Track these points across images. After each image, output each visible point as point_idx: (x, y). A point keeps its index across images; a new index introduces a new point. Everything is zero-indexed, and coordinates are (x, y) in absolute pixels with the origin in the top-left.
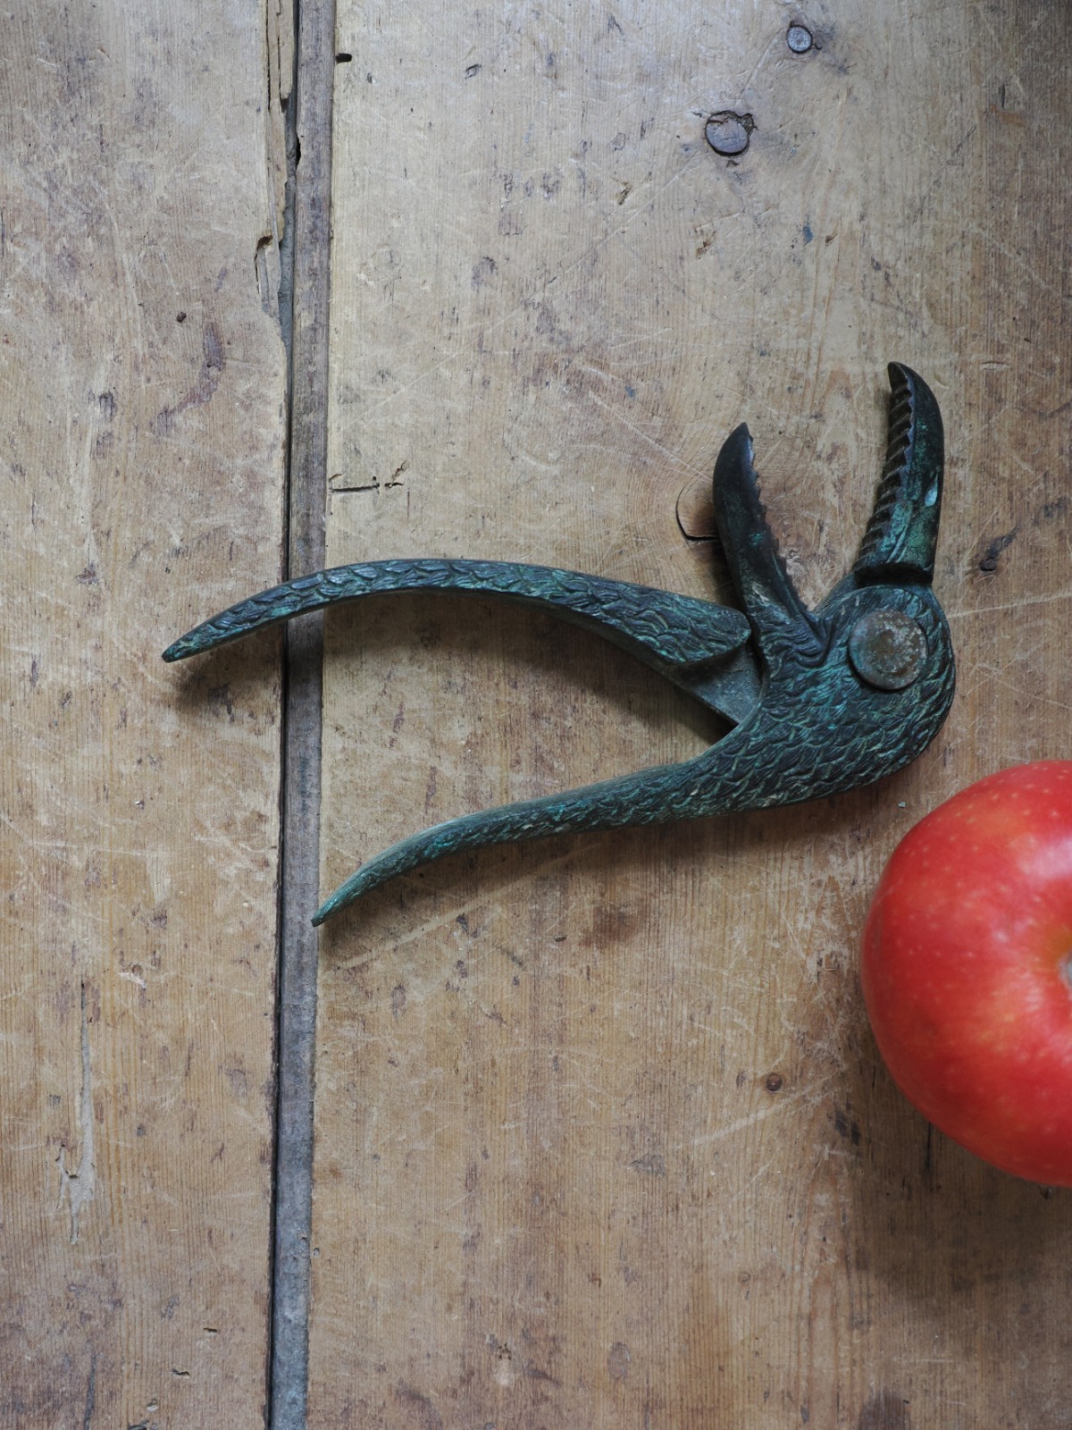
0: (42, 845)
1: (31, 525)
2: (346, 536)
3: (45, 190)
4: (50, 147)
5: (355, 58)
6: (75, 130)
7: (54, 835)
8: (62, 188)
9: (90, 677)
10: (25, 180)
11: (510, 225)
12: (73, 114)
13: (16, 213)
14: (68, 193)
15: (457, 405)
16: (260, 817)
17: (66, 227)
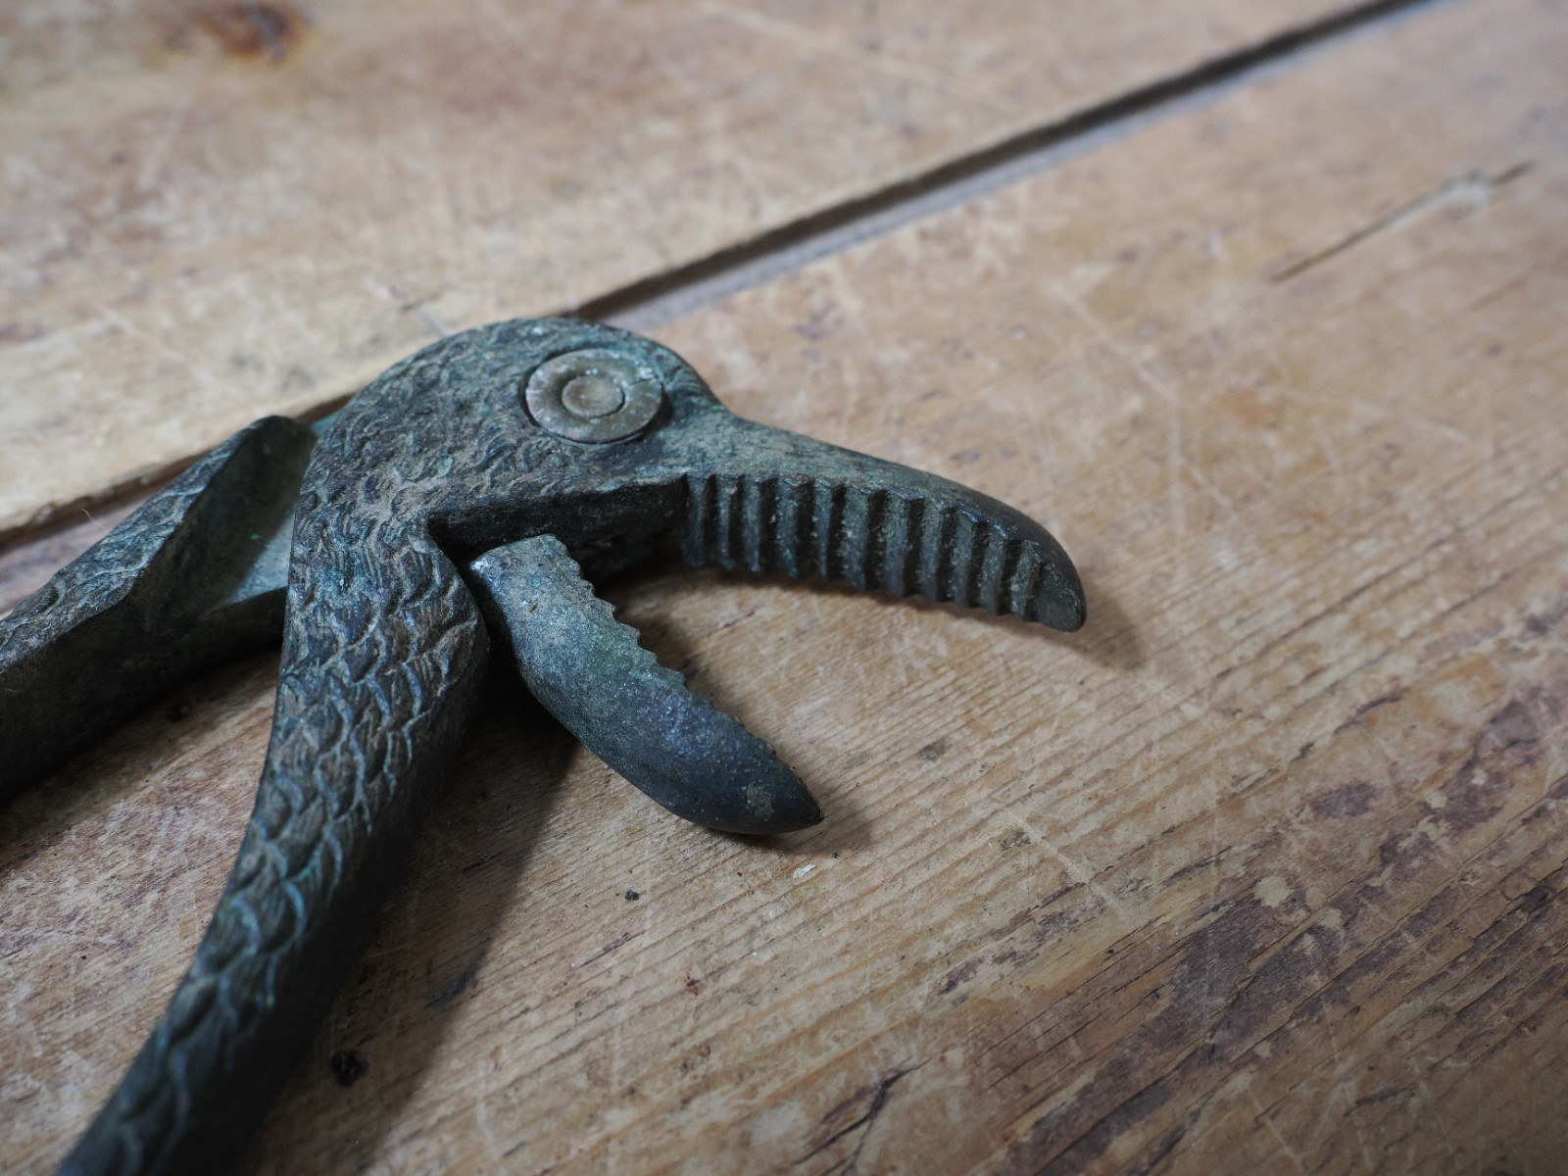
0: (1168, 391)
1: (758, 613)
2: (503, 303)
3: (164, 890)
4: (72, 926)
6: (16, 909)
7: (1140, 386)
8: (147, 869)
10: (159, 928)
14: (151, 856)
15: (239, 284)
16: (924, 236)
17: (220, 826)
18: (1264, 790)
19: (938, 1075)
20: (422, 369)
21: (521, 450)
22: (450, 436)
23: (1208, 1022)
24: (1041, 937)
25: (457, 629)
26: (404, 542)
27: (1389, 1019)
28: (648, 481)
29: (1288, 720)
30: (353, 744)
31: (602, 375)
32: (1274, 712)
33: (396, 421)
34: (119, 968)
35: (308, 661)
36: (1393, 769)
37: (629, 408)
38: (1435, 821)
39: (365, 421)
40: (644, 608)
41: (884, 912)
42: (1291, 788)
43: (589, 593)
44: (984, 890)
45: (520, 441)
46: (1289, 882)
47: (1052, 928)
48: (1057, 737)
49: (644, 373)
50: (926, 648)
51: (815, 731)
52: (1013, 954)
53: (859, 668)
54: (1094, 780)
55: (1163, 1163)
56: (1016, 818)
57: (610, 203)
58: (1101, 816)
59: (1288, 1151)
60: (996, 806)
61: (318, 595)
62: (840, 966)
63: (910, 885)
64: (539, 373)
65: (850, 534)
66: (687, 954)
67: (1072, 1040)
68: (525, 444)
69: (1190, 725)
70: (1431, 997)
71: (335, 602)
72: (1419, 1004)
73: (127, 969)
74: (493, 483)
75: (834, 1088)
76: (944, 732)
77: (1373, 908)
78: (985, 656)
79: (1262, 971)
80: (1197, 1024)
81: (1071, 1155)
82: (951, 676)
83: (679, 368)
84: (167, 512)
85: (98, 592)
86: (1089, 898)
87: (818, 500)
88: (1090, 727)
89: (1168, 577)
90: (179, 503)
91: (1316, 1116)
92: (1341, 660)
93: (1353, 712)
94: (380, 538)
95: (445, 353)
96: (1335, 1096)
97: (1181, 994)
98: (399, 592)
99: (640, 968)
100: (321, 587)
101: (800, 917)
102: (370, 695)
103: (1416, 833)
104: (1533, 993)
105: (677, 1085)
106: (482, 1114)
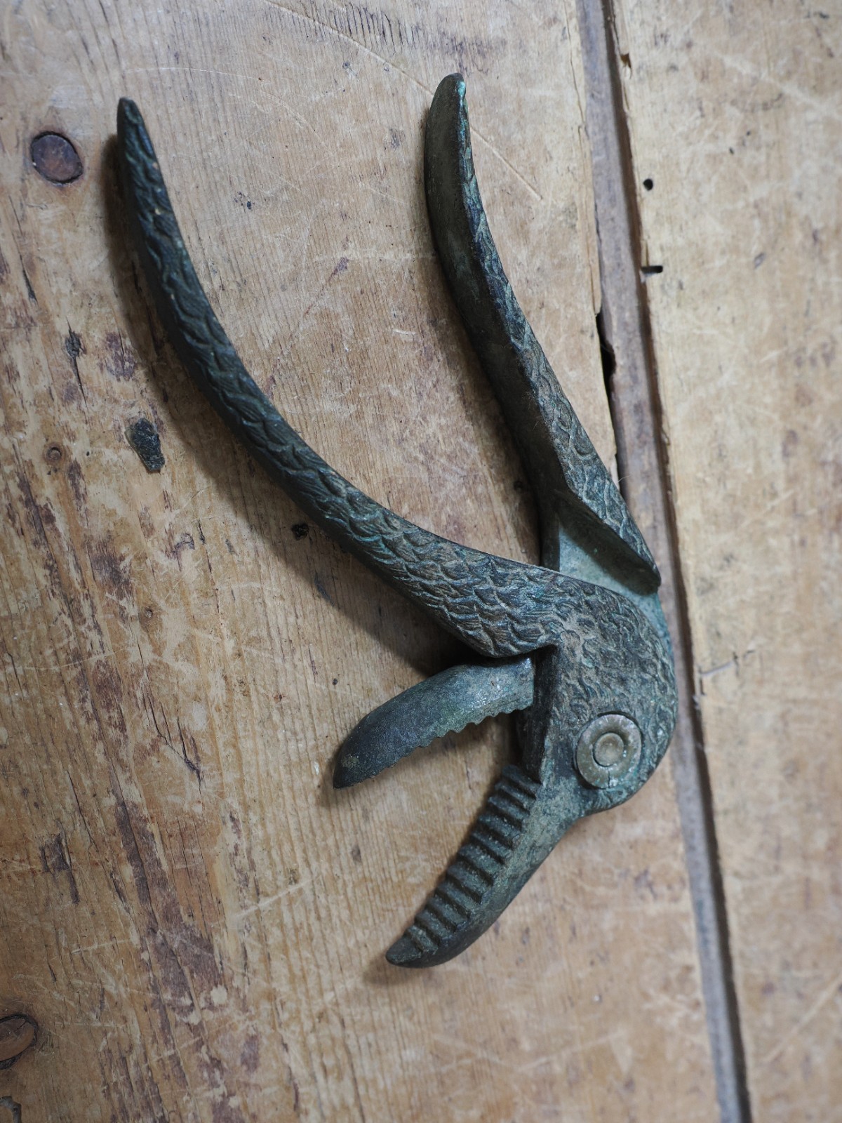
0: (528, 1068)
1: (469, 792)
2: (720, 711)
3: (422, 463)
4: (420, 418)
5: (665, 269)
6: (438, 395)
7: (537, 1054)
8: (437, 457)
9: (541, 907)
10: (403, 458)
11: (803, 397)
12: (435, 380)
13: (401, 495)
14: (443, 460)
15: (785, 568)
16: (688, 969)
17: (447, 495)
18: (272, 1014)
19: (193, 797)
20: (655, 665)
21: (585, 704)
22: (607, 670)
23: (168, 934)
24: (240, 871)
25: (491, 644)
26: (547, 632)
27: (136, 1025)
28: (544, 764)
29: (304, 1044)
30: (441, 582)
31: (621, 758)
32: (312, 1040)
33: (625, 644)
34: (390, 437)
35: (494, 570)
36: (258, 1087)
37: (593, 766)
38: (223, 1095)
39: (631, 629)
40: (494, 732)
41: (281, 800)
42: (268, 1030)
43: (490, 714)
44: (274, 853)
45: (590, 705)
46: (220, 1006)
47: (242, 878)
48: (341, 921)
49: (614, 781)
50: (415, 872)
51: (390, 798)
52: (236, 854)
53: (417, 833)
54: (310, 931)
55: (113, 886)
56: (304, 883)
57: (774, 792)
58: (290, 926)
59: (95, 946)
60: (315, 875)
61: (531, 583)
62: (262, 769)
63: (289, 817)
64: (633, 726)
65: (483, 857)
66: (296, 699)
67: (184, 866)
68: (587, 706)
69: (321, 993)
70: (138, 1051)
71: (524, 591)
72: (138, 1042)
73: (387, 441)
74: (569, 685)
75: (205, 747)
76: (365, 863)
77: (192, 1042)
78: (400, 901)
79: (182, 973)
80: (169, 930)
81: (133, 844)
82: (395, 879)
83: (611, 801)
84: (613, 516)
85: (576, 475)
86: (250, 902)
87: (503, 848)
88: (340, 940)
89: (411, 1018)
90: (616, 523)
91: (105, 966)
92: (328, 1089)
93: (296, 1081)
94: (555, 621)
95: (663, 680)
96: (111, 980)
97: (187, 928)
98: (518, 622)
99: (298, 675)
100: (536, 585)
101: (294, 758)
102: (465, 596)
103: (220, 1082)
104: (121, 1100)
105: (235, 676)
106: (256, 585)
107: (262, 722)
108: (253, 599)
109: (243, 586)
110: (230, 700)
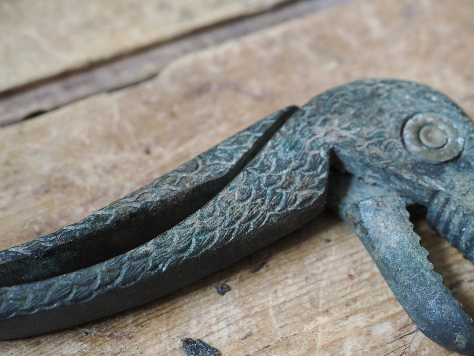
26: (319, 149)
30: (248, 207)
45: (390, 137)
49: (460, 140)
61: (277, 149)
64: (420, 115)
68: (390, 140)
84: (246, 142)
85: (215, 170)
94: (312, 142)
100: (280, 146)
102: (265, 195)
105: (344, 311)
106: (271, 312)
107: (373, 285)
108: (283, 312)
109: (274, 320)
110: (363, 310)
